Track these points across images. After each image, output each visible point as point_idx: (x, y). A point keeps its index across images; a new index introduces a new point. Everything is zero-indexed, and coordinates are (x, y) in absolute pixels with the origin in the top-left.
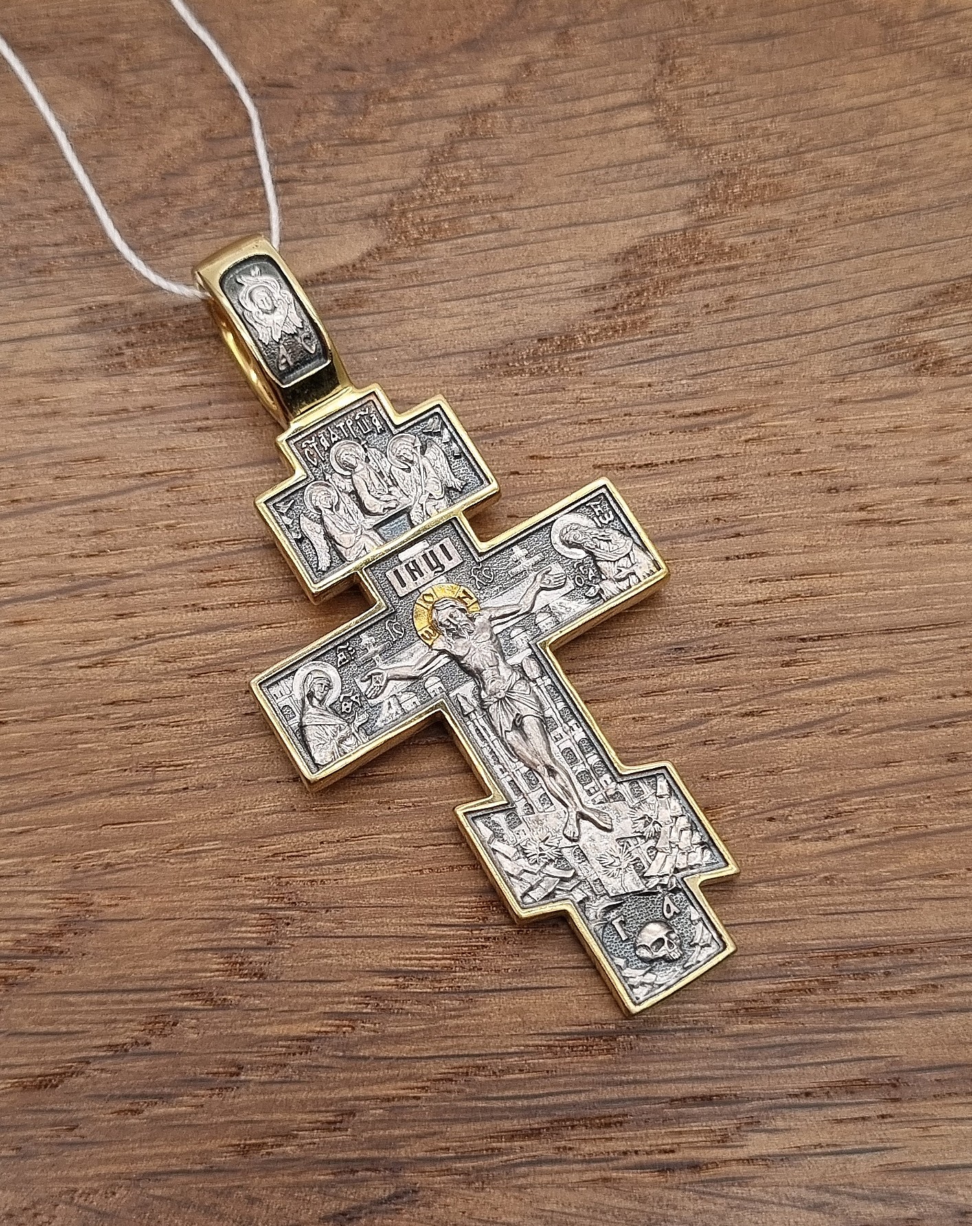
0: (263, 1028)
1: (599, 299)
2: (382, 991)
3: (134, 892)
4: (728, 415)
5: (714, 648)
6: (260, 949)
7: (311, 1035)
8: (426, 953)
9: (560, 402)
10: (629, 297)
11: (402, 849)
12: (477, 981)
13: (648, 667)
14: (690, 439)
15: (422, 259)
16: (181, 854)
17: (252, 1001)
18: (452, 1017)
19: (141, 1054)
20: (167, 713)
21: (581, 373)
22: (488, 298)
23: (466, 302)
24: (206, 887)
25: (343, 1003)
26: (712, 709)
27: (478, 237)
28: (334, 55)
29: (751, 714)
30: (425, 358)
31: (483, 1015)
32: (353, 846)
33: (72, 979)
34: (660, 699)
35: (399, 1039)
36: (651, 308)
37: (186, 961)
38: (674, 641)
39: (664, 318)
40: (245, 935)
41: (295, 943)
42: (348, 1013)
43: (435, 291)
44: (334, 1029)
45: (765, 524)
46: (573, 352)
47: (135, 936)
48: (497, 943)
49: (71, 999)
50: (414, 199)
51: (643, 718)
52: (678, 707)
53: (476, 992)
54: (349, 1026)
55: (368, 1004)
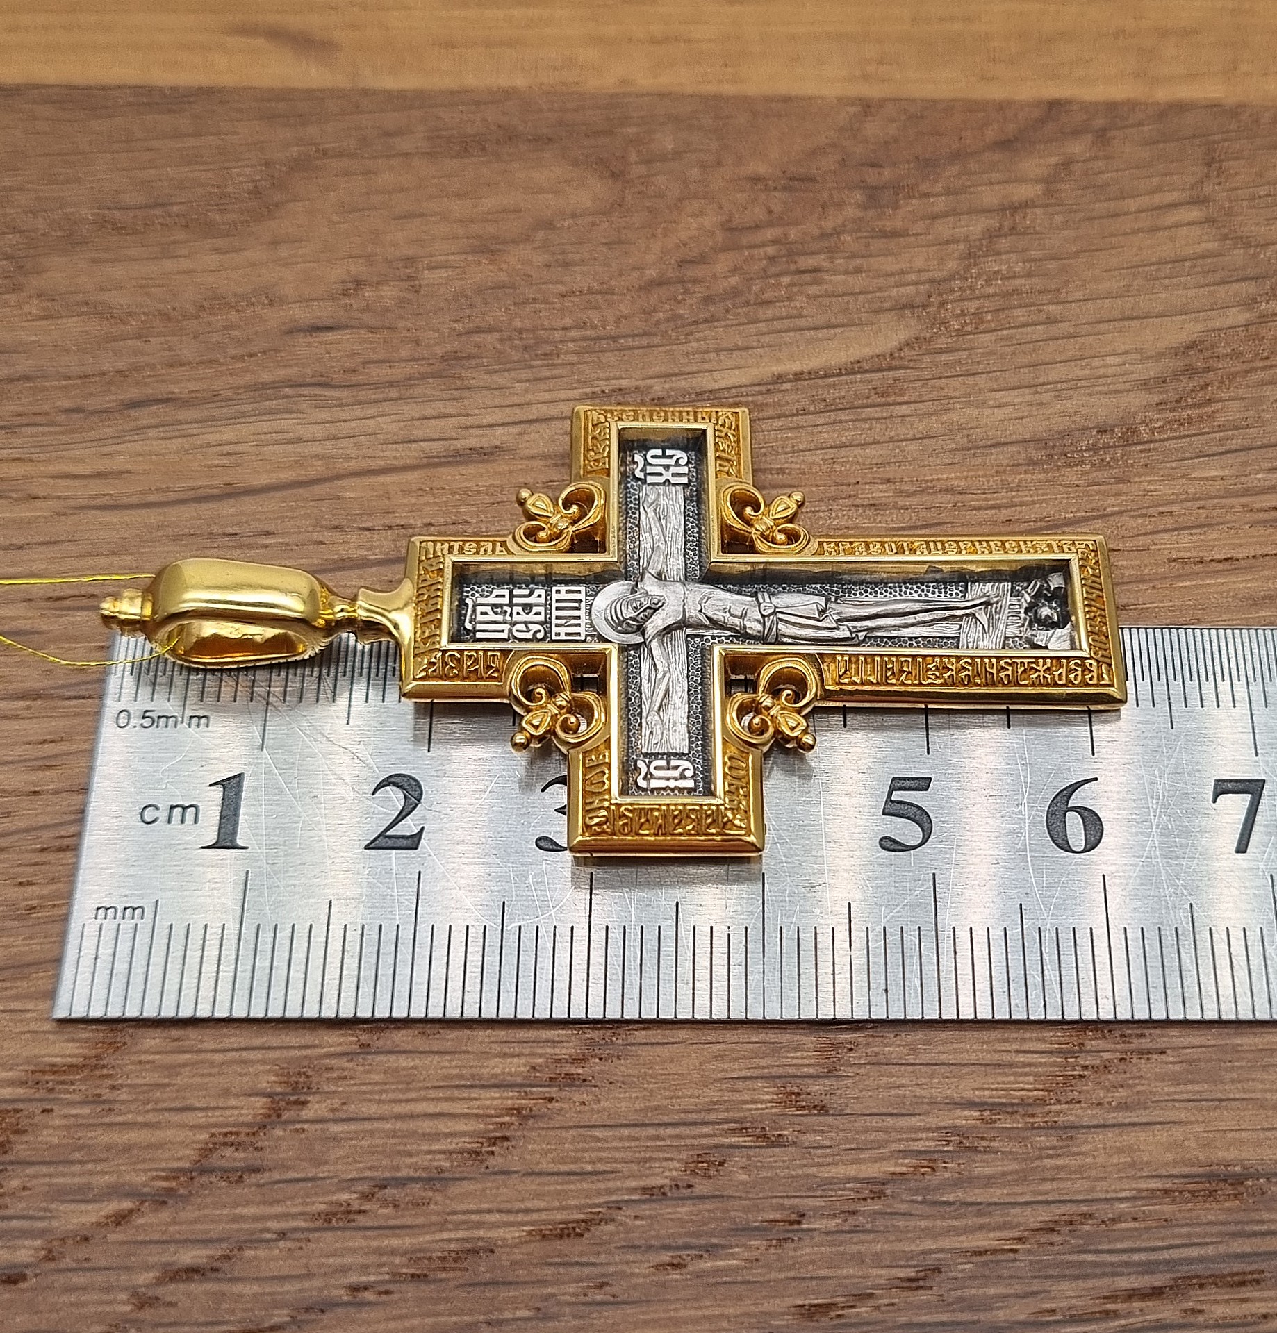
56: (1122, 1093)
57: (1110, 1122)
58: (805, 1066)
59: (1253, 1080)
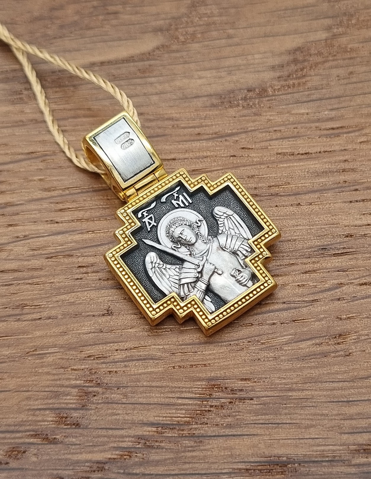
0: (77, 455)
1: (280, 72)
2: (148, 435)
3: (5, 376)
4: (351, 130)
5: (344, 248)
6: (77, 409)
7: (105, 460)
8: (176, 413)
9: (259, 121)
11: (163, 355)
12: (205, 430)
14: (330, 141)
15: (186, 51)
16: (35, 355)
17: (71, 439)
18: (189, 451)
19: (3, 469)
20: (32, 277)
21: (270, 107)
23: (209, 72)
24: (48, 373)
25: (125, 441)
26: (343, 281)
29: (365, 284)
30: (186, 98)
32: (135, 353)
34: (313, 275)
35: (157, 463)
37: (34, 415)
38: (321, 244)
40: (69, 401)
41: (99, 406)
42: (128, 448)
44: (119, 457)
47: (5, 400)
48: (217, 409)
51: (304, 285)
52: (324, 280)
53: (204, 437)
54: (128, 455)
55: (140, 443)
56: (229, 419)
57: (221, 434)
58: (71, 403)
59: (296, 413)
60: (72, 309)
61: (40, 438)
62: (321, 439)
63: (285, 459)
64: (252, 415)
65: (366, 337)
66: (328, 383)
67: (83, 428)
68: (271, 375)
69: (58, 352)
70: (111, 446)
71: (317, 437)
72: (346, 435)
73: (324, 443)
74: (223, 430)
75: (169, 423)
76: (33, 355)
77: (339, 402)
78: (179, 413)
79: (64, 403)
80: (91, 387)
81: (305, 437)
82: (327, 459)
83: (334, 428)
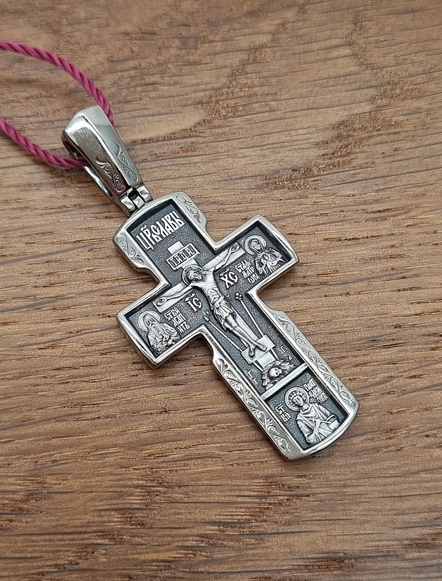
0: (144, 555)
1: (325, 149)
2: (211, 534)
3: (69, 477)
4: (397, 212)
5: (393, 340)
6: (141, 509)
7: (170, 559)
8: (236, 512)
9: (305, 204)
10: (341, 148)
11: (221, 453)
12: (265, 528)
13: (356, 350)
14: (377, 225)
15: (228, 126)
16: (97, 455)
17: (137, 539)
18: (250, 549)
19: (74, 570)
20: (88, 375)
21: (316, 189)
22: (264, 147)
23: (252, 149)
24: (110, 474)
25: (189, 540)
26: (393, 374)
27: (258, 115)
28: (179, 17)
29: (414, 377)
30: (230, 180)
31: (268, 547)
32: (194, 451)
33: (34, 527)
34: (364, 368)
35: (221, 561)
36: (353, 154)
37: (99, 516)
38: (371, 336)
39: (360, 159)
40: (133, 501)
41: (161, 506)
42: (191, 547)
43: (235, 143)
44: (183, 555)
45: (418, 272)
46: (312, 177)
47: (70, 501)
48: (275, 506)
49: (34, 538)
50: (223, 94)
51: (355, 379)
52: (374, 373)
53: (264, 534)
54: (192, 554)
55: (202, 541)
60: (130, 407)
61: (106, 539)
62: (375, 535)
63: (342, 555)
64: (308, 512)
65: (417, 431)
66: (381, 478)
67: (147, 528)
68: (326, 471)
69: (118, 452)
70: (175, 545)
71: (371, 532)
72: (400, 531)
73: (378, 538)
74: (282, 528)
75: (230, 521)
76: (94, 455)
77: (392, 497)
78: (240, 512)
79: (127, 503)
80: (153, 486)
81: (361, 533)
82: (382, 554)
83: (388, 523)
